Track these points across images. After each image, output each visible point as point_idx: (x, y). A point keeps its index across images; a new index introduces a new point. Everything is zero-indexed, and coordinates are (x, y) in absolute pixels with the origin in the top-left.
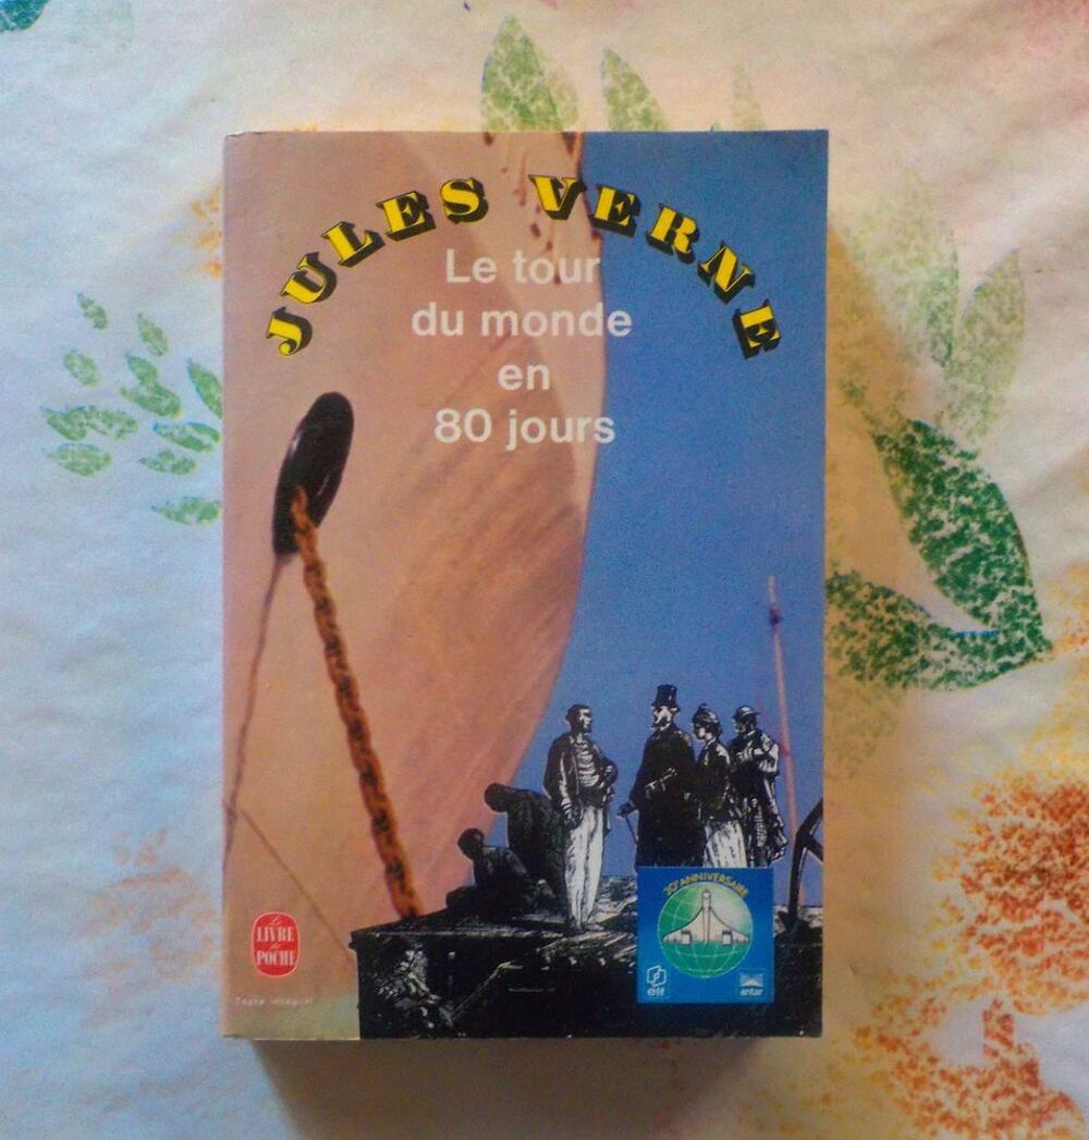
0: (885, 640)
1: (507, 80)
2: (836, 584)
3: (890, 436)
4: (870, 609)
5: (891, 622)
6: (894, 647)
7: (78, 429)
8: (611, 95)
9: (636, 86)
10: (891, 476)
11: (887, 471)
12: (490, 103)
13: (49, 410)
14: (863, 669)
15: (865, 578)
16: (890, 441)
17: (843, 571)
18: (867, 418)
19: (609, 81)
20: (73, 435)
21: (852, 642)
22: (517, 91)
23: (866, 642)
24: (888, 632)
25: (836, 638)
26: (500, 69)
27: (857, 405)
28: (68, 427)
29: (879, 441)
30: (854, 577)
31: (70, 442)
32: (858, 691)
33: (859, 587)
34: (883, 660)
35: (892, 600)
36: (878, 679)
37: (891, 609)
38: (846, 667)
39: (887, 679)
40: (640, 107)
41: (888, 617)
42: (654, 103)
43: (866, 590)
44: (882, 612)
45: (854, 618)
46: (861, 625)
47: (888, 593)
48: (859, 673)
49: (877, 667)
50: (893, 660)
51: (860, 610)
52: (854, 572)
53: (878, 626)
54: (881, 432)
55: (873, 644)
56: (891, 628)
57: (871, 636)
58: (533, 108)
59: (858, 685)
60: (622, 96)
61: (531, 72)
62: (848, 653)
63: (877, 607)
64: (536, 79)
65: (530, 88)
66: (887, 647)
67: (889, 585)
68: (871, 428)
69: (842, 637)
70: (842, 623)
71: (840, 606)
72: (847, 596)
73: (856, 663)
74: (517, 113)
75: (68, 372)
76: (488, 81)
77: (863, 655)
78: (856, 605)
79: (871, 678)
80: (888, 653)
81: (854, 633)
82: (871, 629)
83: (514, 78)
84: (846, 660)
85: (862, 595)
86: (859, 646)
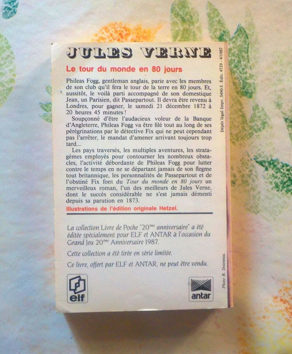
0: (286, 179)
1: (178, 10)
2: (271, 162)
3: (290, 118)
4: (282, 170)
5: (288, 174)
6: (289, 182)
7: (49, 109)
8: (209, 15)
9: (216, 12)
10: (289, 131)
11: (288, 128)
12: (173, 16)
13: (41, 103)
14: (279, 188)
15: (280, 160)
16: (289, 120)
17: (274, 158)
18: (282, 113)
19: (208, 11)
20: (48, 111)
21: (276, 180)
22: (181, 13)
23: (280, 180)
24: (287, 177)
25: (271, 178)
26: (176, 6)
27: (279, 109)
28: (46, 108)
29: (286, 120)
30: (277, 160)
31: (47, 112)
32: (277, 194)
33: (278, 163)
34: (285, 185)
35: (288, 168)
36: (284, 191)
37: (288, 170)
38: (274, 187)
39: (286, 191)
40: (217, 19)
41: (287, 173)
42: (222, 17)
43: (281, 164)
44: (285, 171)
45: (277, 173)
46: (279, 175)
47: (287, 165)
48: (278, 189)
49: (283, 188)
50: (288, 186)
51: (278, 170)
52: (277, 159)
53: (284, 175)
54: (286, 117)
55: (282, 181)
56: (288, 176)
57: (282, 178)
58: (186, 18)
59: (277, 193)
60: (212, 15)
61: (185, 7)
62: (275, 183)
63: (284, 170)
64: (187, 10)
65: (185, 12)
66: (287, 182)
67: (287, 163)
68: (284, 116)
69: (273, 178)
70: (273, 174)
71: (273, 169)
72: (275, 166)
73: (277, 186)
74: (181, 19)
75: (47, 92)
76: (172, 10)
77: (279, 184)
78: (277, 169)
79: (281, 191)
80: (287, 184)
81: (277, 177)
82: (282, 176)
83: (180, 9)
84: (274, 185)
85: (279, 166)
86: (278, 181)
